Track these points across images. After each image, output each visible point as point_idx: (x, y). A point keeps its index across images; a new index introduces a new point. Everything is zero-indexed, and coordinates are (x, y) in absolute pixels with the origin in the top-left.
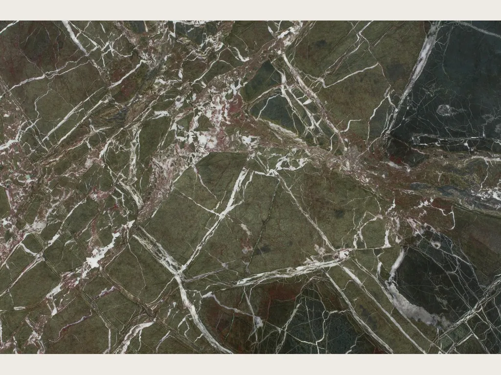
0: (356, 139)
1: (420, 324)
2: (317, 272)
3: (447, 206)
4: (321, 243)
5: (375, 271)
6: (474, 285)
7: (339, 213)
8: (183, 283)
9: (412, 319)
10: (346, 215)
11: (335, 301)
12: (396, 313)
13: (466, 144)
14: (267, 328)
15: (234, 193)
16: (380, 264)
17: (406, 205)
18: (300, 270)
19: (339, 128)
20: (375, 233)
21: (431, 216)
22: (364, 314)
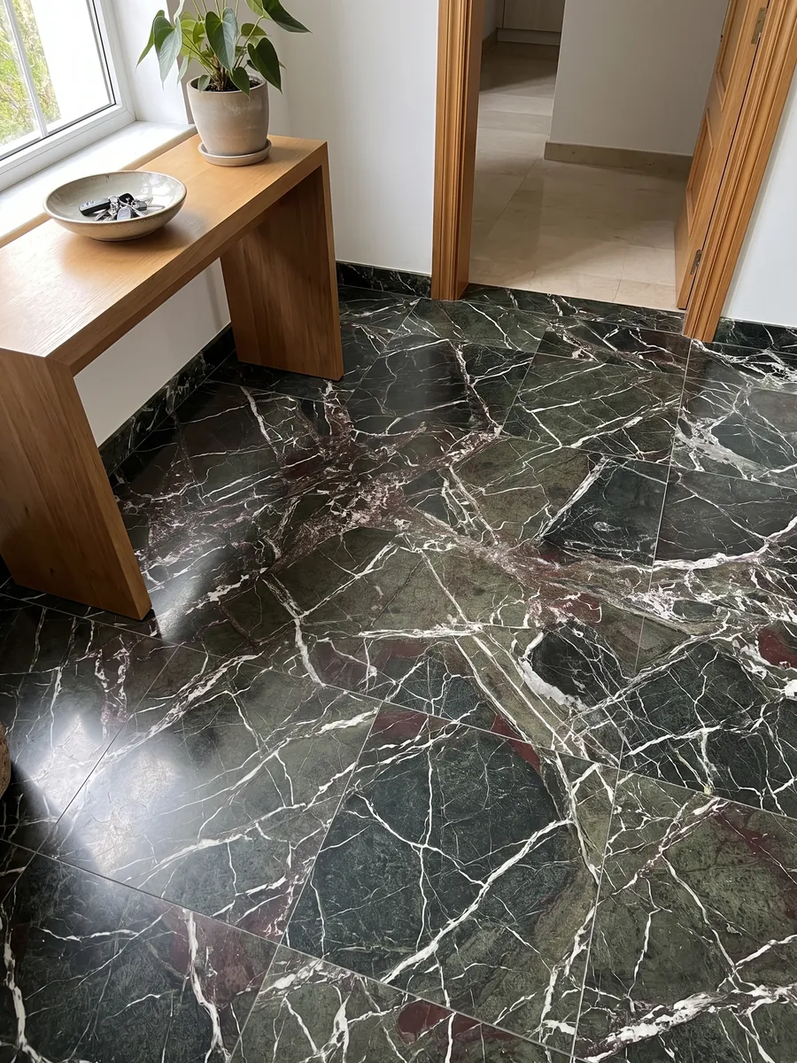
0: (506, 536)
1: (552, 702)
2: (447, 638)
3: (596, 602)
4: (455, 614)
5: (508, 647)
6: (616, 675)
7: (480, 592)
8: (301, 626)
9: (542, 696)
10: (486, 595)
11: (461, 666)
12: (526, 688)
13: (620, 555)
14: (380, 678)
15: (375, 560)
16: (515, 641)
17: (552, 596)
18: (427, 634)
19: (493, 526)
20: (515, 616)
21: (576, 608)
22: (491, 684)
